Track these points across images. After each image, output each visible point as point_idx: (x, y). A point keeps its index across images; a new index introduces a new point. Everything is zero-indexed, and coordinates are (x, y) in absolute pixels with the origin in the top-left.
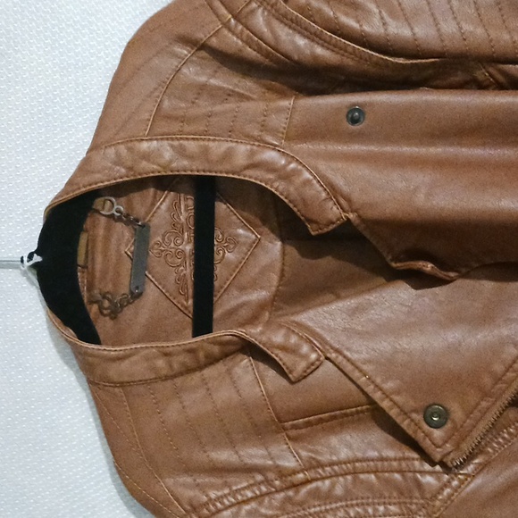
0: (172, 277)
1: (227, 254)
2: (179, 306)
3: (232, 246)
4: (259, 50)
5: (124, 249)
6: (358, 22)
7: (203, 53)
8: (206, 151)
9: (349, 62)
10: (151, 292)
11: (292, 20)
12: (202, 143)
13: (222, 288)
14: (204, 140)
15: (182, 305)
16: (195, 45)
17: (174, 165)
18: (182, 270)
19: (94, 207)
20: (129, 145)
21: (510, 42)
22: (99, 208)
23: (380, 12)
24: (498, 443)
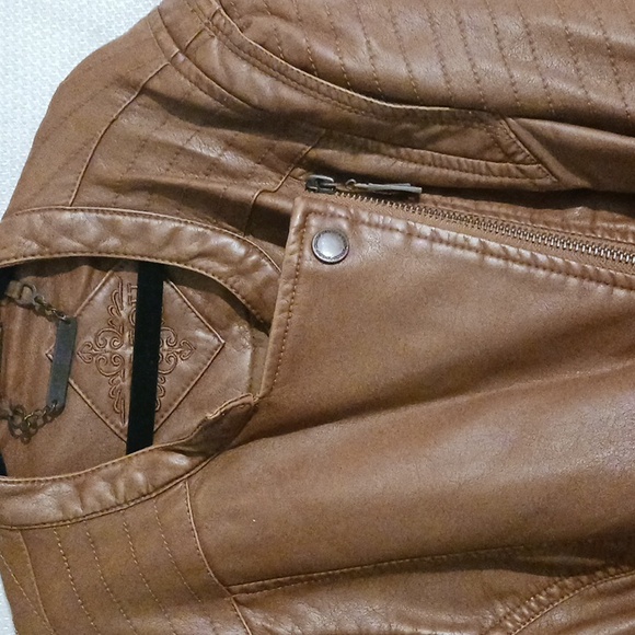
0: (105, 390)
1: (180, 363)
2: (112, 427)
3: (187, 352)
4: (211, 92)
5: (45, 352)
6: (337, 53)
7: (145, 99)
8: (144, 229)
9: (323, 106)
10: (76, 407)
11: (249, 53)
12: (140, 220)
13: (171, 405)
14: (145, 216)
15: (117, 427)
16: (135, 88)
17: (102, 245)
18: (119, 382)
19: (9, 295)
20: (48, 214)
21: (541, 86)
22: (15, 295)
23: (368, 42)
24: (522, 615)
